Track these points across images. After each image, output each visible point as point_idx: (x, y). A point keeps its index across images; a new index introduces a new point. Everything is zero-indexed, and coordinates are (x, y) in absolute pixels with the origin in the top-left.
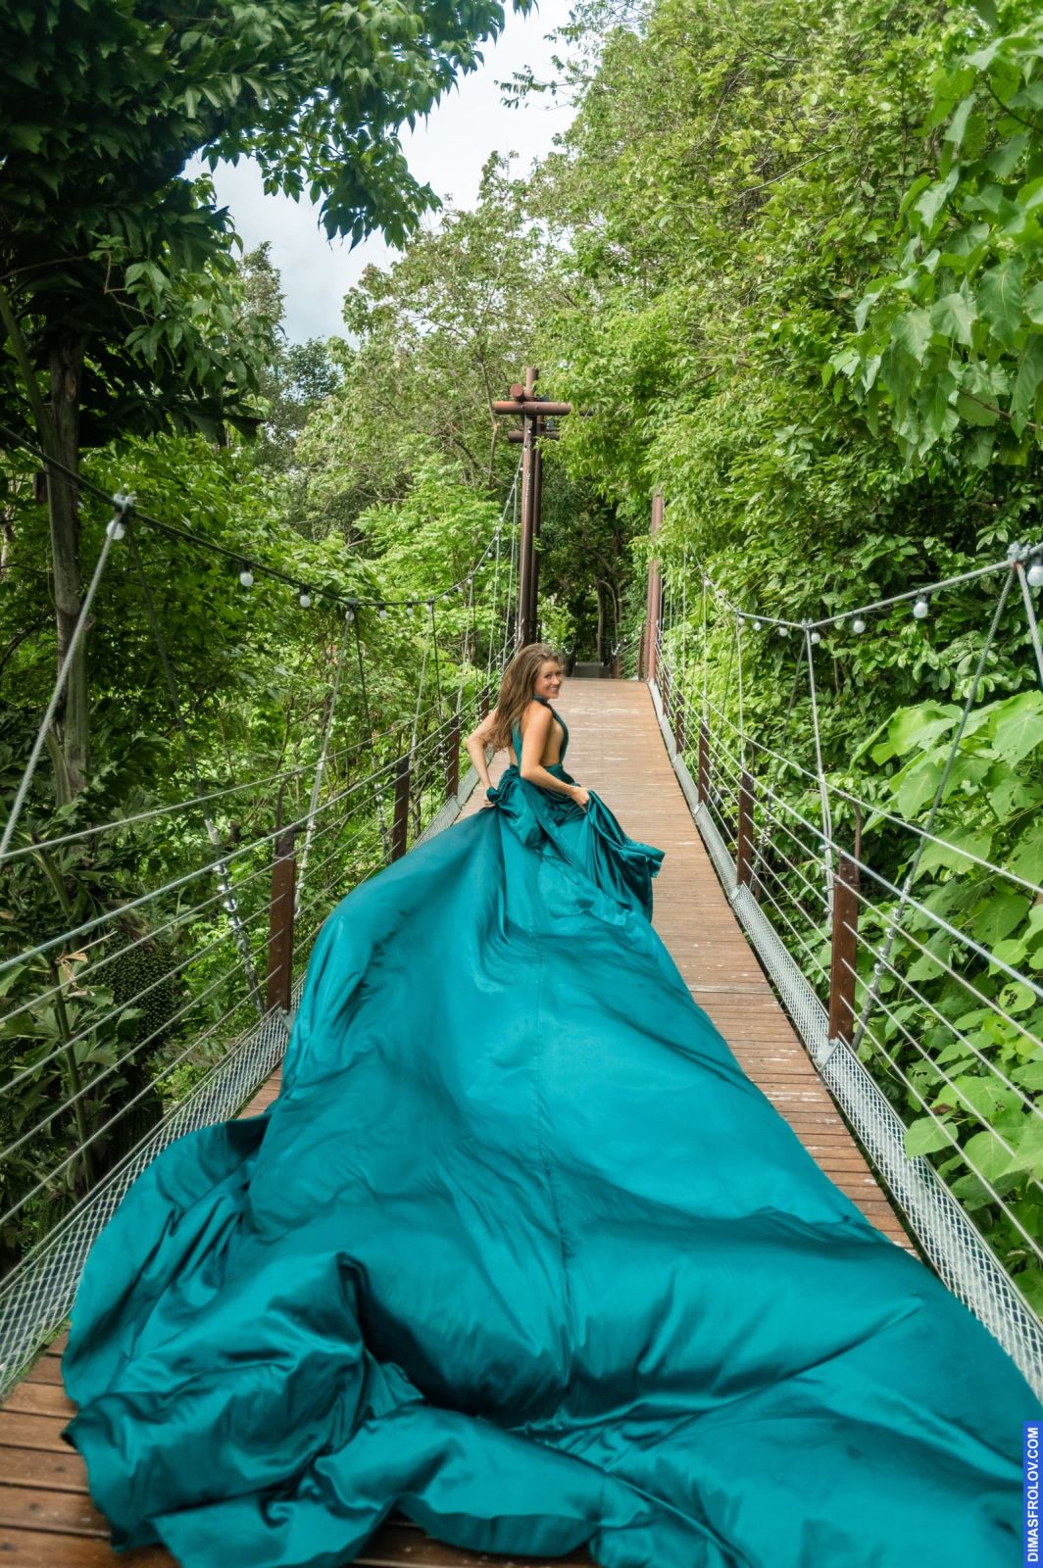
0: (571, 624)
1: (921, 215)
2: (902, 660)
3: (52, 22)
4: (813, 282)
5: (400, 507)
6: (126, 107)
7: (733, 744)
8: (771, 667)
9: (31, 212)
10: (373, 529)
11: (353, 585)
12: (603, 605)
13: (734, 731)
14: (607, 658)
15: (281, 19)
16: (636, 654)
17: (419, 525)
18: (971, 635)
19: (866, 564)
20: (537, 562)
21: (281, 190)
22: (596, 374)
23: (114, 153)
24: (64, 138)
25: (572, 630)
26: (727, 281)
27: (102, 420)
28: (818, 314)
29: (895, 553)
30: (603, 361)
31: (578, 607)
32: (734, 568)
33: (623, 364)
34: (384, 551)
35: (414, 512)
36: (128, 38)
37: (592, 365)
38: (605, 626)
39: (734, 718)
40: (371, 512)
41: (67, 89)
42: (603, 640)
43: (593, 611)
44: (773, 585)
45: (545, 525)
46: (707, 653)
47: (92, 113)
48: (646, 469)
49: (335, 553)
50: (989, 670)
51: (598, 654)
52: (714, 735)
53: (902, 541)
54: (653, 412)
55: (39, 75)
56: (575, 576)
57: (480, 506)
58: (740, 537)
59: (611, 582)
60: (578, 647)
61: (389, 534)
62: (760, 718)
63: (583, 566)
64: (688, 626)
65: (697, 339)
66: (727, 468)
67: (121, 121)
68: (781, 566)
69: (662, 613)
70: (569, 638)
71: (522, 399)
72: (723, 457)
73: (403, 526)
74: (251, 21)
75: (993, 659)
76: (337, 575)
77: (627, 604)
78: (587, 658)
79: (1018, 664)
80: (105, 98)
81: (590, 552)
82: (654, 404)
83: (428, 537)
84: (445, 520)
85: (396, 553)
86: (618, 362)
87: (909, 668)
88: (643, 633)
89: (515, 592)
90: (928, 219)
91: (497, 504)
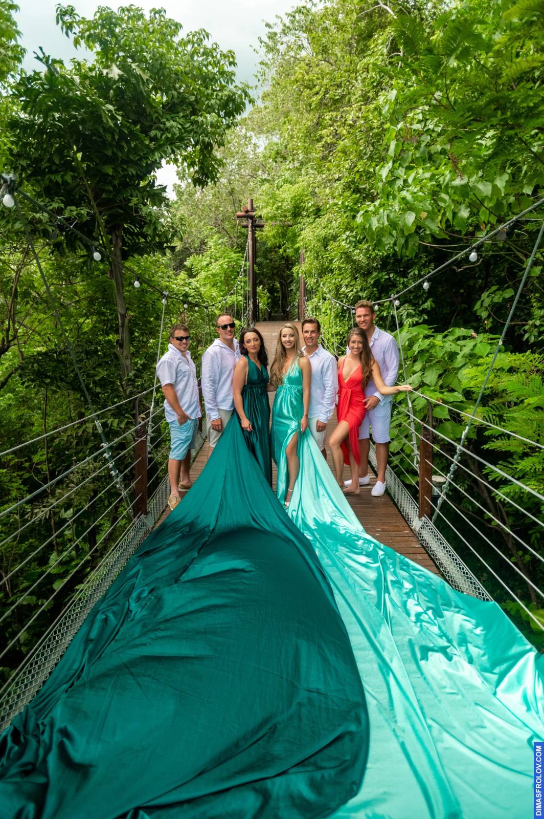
0: (269, 298)
1: (381, 176)
2: (385, 314)
3: (117, 137)
4: (353, 182)
5: (203, 256)
6: (138, 160)
7: (333, 344)
8: (344, 317)
9: (108, 192)
10: (192, 265)
11: (193, 293)
12: (282, 289)
13: (333, 340)
14: (284, 311)
15: (180, 124)
16: (296, 310)
17: (211, 263)
18: (406, 305)
19: (372, 282)
20: (255, 276)
21: (171, 163)
22: (278, 208)
23: (134, 173)
24: (120, 170)
25: (270, 300)
26: (324, 176)
27: (127, 251)
28: (354, 196)
29: (382, 278)
30: (280, 204)
31: (272, 290)
32: (330, 283)
33: (287, 205)
34: (197, 274)
35: (208, 258)
36: (138, 139)
37: (276, 206)
38: (283, 297)
39: (332, 335)
40: (191, 258)
41: (120, 154)
42: (282, 304)
43: (278, 292)
44: (343, 289)
45: (258, 260)
46: (323, 310)
47: (128, 162)
48: (298, 245)
49: (184, 280)
50: (414, 316)
51: (280, 310)
52: (326, 342)
53: (384, 274)
54: (300, 223)
55: (113, 152)
56: (270, 278)
57: (234, 255)
58: (332, 271)
59: (285, 281)
60: (272, 307)
61: (200, 268)
62: (341, 335)
63: (273, 274)
64: (316, 300)
65: (314, 194)
66: (327, 245)
67: (136, 164)
68: (346, 282)
69: (306, 294)
70: (268, 304)
71: (247, 212)
72: (325, 242)
73: (205, 263)
74: (172, 127)
75: (413, 313)
76: (187, 289)
77: (292, 290)
78: (276, 312)
79: (422, 314)
80: (132, 157)
81: (275, 268)
82: (299, 219)
83: (215, 268)
84: (221, 261)
85: (203, 274)
86: (285, 204)
87: (387, 316)
88: (298, 302)
89: (249, 288)
90: (384, 177)
91: (241, 254)
